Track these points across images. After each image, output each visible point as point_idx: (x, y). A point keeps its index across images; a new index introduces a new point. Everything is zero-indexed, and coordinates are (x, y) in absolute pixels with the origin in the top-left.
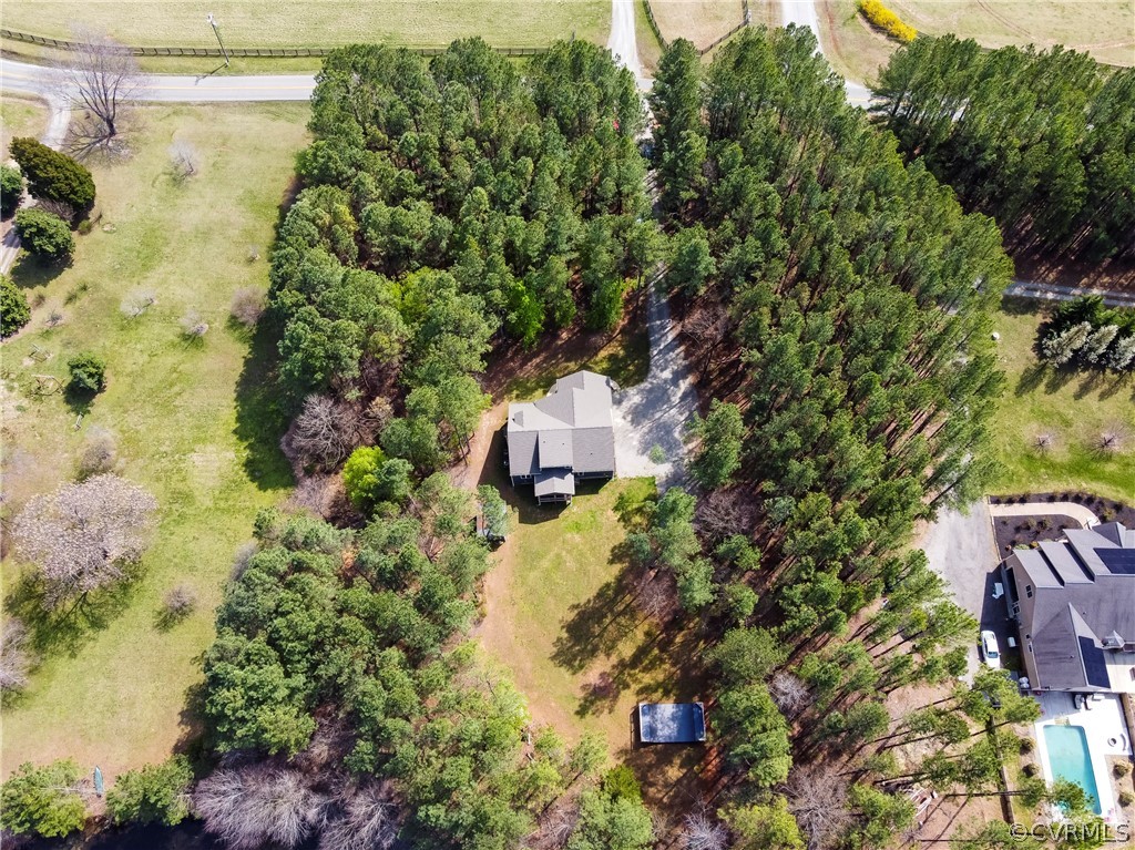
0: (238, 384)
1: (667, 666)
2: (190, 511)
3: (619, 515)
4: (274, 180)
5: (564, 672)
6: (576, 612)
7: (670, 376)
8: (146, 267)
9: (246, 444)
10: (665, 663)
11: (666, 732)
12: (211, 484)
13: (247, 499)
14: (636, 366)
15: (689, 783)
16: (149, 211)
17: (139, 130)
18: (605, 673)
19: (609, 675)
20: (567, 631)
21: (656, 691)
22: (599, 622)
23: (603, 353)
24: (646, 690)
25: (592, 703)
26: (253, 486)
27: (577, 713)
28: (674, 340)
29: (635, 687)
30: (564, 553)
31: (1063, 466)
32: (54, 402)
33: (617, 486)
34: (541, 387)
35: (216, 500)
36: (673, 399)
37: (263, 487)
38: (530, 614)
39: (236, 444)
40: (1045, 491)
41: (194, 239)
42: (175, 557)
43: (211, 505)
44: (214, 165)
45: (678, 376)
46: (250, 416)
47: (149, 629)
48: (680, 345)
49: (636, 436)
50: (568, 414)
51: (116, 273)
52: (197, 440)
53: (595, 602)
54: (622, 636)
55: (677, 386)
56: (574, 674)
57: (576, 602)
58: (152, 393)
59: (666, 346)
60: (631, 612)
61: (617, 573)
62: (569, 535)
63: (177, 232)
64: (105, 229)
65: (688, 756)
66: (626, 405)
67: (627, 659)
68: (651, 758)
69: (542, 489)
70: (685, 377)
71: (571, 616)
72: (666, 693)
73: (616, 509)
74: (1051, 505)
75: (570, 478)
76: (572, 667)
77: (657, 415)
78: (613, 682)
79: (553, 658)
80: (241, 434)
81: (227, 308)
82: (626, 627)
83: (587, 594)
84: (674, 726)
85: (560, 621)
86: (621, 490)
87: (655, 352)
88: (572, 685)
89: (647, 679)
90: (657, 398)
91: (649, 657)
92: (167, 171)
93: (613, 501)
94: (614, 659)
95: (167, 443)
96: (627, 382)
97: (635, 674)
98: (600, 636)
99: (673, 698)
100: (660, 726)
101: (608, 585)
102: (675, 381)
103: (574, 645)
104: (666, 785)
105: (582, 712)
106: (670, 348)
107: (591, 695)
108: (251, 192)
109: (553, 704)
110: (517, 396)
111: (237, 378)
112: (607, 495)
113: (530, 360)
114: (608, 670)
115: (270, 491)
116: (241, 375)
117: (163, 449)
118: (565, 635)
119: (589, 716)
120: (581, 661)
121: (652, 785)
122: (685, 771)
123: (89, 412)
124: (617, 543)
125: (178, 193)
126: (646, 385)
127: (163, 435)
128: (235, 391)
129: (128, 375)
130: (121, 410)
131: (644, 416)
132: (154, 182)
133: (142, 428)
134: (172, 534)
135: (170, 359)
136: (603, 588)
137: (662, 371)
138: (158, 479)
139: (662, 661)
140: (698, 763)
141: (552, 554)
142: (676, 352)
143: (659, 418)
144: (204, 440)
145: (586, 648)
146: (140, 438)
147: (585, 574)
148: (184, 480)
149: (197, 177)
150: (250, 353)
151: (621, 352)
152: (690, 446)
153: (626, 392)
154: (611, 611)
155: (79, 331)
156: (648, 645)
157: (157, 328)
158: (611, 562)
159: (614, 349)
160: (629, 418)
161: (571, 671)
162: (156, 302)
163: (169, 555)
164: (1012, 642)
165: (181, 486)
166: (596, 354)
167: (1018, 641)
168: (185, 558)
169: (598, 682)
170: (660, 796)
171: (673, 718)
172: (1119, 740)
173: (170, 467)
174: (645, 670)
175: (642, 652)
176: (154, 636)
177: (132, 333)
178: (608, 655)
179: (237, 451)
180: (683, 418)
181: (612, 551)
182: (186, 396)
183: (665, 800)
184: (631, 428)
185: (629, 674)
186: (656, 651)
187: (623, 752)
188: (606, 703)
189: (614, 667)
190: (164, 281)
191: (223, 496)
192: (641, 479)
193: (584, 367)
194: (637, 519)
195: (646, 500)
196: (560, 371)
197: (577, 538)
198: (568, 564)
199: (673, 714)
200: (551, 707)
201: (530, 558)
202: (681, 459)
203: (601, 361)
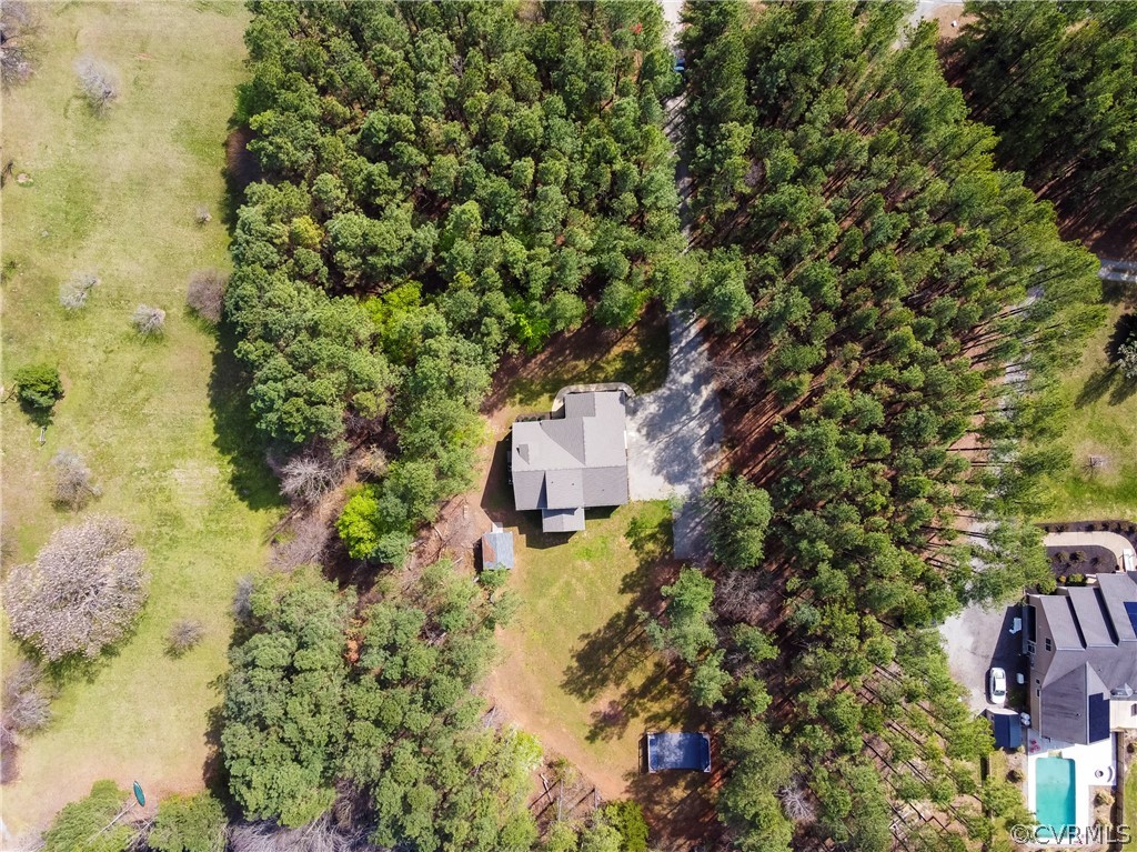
0: (211, 387)
1: (675, 696)
2: (181, 534)
3: (631, 541)
4: (213, 105)
5: (574, 700)
6: (586, 641)
7: (691, 381)
8: (79, 234)
9: (229, 458)
10: (673, 693)
11: (673, 758)
12: (198, 505)
13: (239, 520)
14: (653, 367)
15: (693, 802)
16: (68, 154)
17: (34, 31)
18: (614, 702)
19: (618, 704)
20: (578, 661)
21: (664, 719)
22: (610, 652)
23: (616, 350)
24: (654, 719)
25: (602, 729)
26: (243, 506)
27: (587, 738)
28: (697, 335)
29: (643, 715)
30: (574, 581)
31: (1110, 491)
32: (10, 411)
33: (630, 510)
34: (547, 391)
35: (206, 522)
36: (693, 409)
37: (254, 506)
38: (540, 642)
39: (218, 459)
40: (1085, 519)
41: (128, 193)
42: (173, 583)
43: (202, 528)
44: (135, 83)
45: (701, 379)
46: (229, 426)
47: (160, 655)
48: (704, 341)
49: (651, 454)
50: (576, 445)
51: (45, 242)
52: (176, 455)
53: (605, 632)
54: (632, 667)
55: (698, 392)
56: (584, 702)
57: (586, 632)
58: (116, 400)
59: (688, 343)
60: (641, 643)
61: (628, 603)
62: (579, 562)
63: (107, 184)
64: (21, 181)
65: (693, 779)
66: (641, 415)
67: (636, 689)
68: (658, 781)
69: (550, 525)
70: (707, 382)
71: (581, 645)
72: (674, 722)
73: (628, 535)
74: (1089, 534)
75: (580, 513)
76: (582, 695)
77: (675, 429)
78: (623, 710)
79: (563, 686)
80: (222, 446)
81: (183, 288)
82: (636, 658)
83: (597, 624)
84: (680, 753)
85: (571, 651)
86: (634, 514)
87: (675, 351)
88: (583, 712)
89: (656, 708)
90: (675, 408)
91: (659, 687)
92: (79, 93)
93: (626, 526)
94: (623, 689)
95: (144, 458)
96: (643, 387)
97: (644, 703)
98: (611, 666)
99: (680, 726)
100: (667, 754)
101: (618, 616)
102: (696, 387)
103: (584, 674)
104: (671, 804)
105: (592, 738)
106: (692, 345)
107: (601, 722)
108: (188, 123)
109: (564, 730)
110: (521, 401)
111: (208, 380)
112: (618, 522)
113: (535, 356)
114: (617, 698)
115: (261, 511)
116: (212, 376)
117: (141, 465)
118: (575, 664)
119: (599, 742)
120: (591, 689)
121: (658, 803)
122: (689, 792)
123: (51, 422)
124: (628, 572)
125: (98, 125)
126: (663, 391)
127: (137, 449)
128: (208, 395)
129: (85, 377)
130: (86, 420)
131: (661, 430)
132: (66, 110)
133: (114, 441)
134: (166, 559)
135: (129, 356)
136: (614, 618)
137: (682, 374)
138: (142, 500)
139: (671, 691)
140: (702, 784)
141: (561, 582)
142: (699, 350)
143: (678, 432)
144: (183, 455)
145: (596, 676)
146: (113, 452)
147: (595, 603)
148: (169, 500)
149: (117, 101)
150: (217, 347)
151: (637, 349)
152: (710, 465)
153: (641, 399)
154: (622, 641)
155: (18, 322)
156: (658, 677)
157: (107, 315)
158: (622, 591)
159: (629, 344)
160: (644, 431)
161: (581, 700)
162: (99, 282)
163: (167, 581)
164: (1021, 678)
165: (166, 506)
166: (608, 351)
167: (1027, 678)
168: (184, 583)
169: (608, 710)
170: (665, 813)
171: (680, 746)
172: (1107, 774)
173: (152, 485)
174: (654, 699)
175: (651, 682)
176: (166, 662)
177: (79, 323)
178: (618, 685)
179: (221, 466)
180: (702, 432)
181: (623, 580)
182: (154, 402)
183: (669, 816)
184: (646, 443)
185: (638, 703)
186: (665, 682)
187: (631, 774)
188: (616, 730)
189: (623, 696)
190: (103, 253)
191: (212, 517)
192: (655, 503)
193: (595, 367)
194: (650, 546)
195: (660, 525)
196: (568, 372)
197: (588, 566)
198: (578, 593)
199: (679, 742)
200: (562, 732)
201: (538, 585)
202: (700, 480)
203: (614, 360)
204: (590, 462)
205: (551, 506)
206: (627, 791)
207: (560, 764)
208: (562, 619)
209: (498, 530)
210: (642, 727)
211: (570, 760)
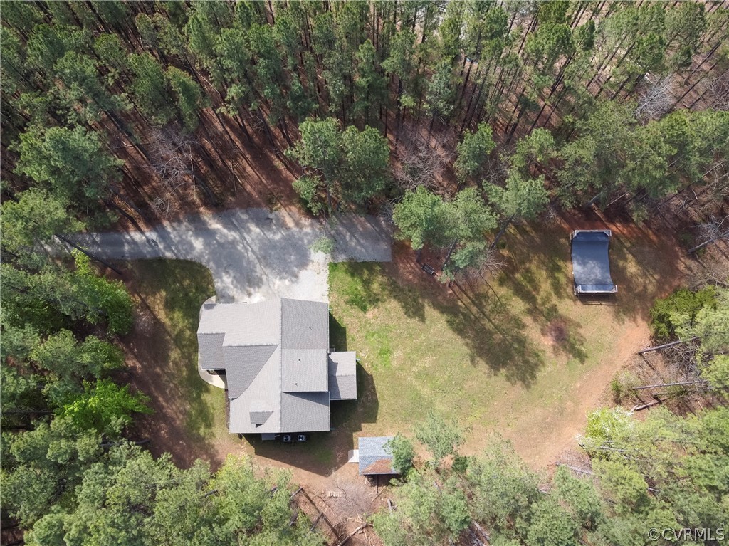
1: (533, 267)
3: (371, 307)
6: (478, 359)
7: (201, 240)
10: (529, 268)
14: (184, 277)
15: (640, 253)
18: (542, 330)
19: (544, 326)
20: (499, 369)
21: (555, 278)
22: (490, 333)
23: (162, 315)
24: (557, 288)
25: (572, 346)
27: (582, 361)
28: (155, 231)
29: (555, 300)
30: (415, 369)
33: (338, 305)
34: (199, 396)
36: (230, 238)
38: (483, 409)
45: (201, 229)
48: (161, 224)
49: (279, 285)
53: (469, 337)
54: (505, 309)
55: (214, 232)
56: (542, 362)
57: (468, 359)
59: (162, 241)
60: (479, 299)
61: (435, 312)
62: (394, 363)
65: (616, 252)
66: (233, 292)
67: (527, 306)
69: (348, 391)
70: (204, 223)
71: (483, 366)
72: (558, 269)
73: (364, 309)
75: (336, 356)
76: (536, 365)
77: (252, 256)
78: (550, 321)
79: (528, 387)
82: (496, 305)
83: (458, 347)
84: (591, 264)
85: (489, 377)
86: (342, 302)
87: (169, 254)
88: (554, 365)
89: (546, 287)
90: (230, 258)
91: (524, 283)
93: (355, 311)
94: (527, 320)
97: (542, 298)
98: (503, 332)
99: (561, 264)
100: (593, 276)
101: (449, 323)
102: (208, 234)
103: (514, 362)
104: (644, 275)
105: (581, 356)
106: (164, 236)
107: (564, 346)
109: (578, 385)
112: (350, 320)
113: (163, 407)
114: (538, 326)
118: (503, 371)
119: (585, 349)
120: (529, 356)
121: (645, 287)
122: (630, 256)
124: (402, 311)
126: (211, 267)
131: (252, 272)
136: (452, 328)
137: (193, 248)
139: (528, 271)
141: (416, 383)
142: (170, 230)
145: (516, 349)
147: (439, 346)
151: (163, 294)
152: (290, 223)
153: (218, 290)
154: (478, 320)
156: (514, 283)
158: (423, 319)
159: (158, 303)
160: (252, 290)
161: (541, 367)
166: (162, 325)
169: (551, 337)
170: (654, 281)
171: (583, 264)
174: (536, 288)
175: (519, 291)
178: (524, 326)
180: (257, 230)
181: (409, 316)
183: (657, 277)
184: (264, 288)
185: (543, 304)
186: (518, 276)
187: (617, 313)
188: (571, 330)
189: (535, 320)
192: (331, 280)
193: (178, 339)
194: (375, 287)
195: (353, 275)
196: (179, 370)
197: (398, 353)
198: (427, 365)
199: (579, 264)
200: (581, 387)
201: (419, 409)
202: (306, 234)
203: (171, 319)
204: (275, 339)
205: (324, 387)
206: (635, 320)
207: (617, 389)
208: (457, 384)
209: (356, 456)
210: (568, 302)
211: (610, 379)
